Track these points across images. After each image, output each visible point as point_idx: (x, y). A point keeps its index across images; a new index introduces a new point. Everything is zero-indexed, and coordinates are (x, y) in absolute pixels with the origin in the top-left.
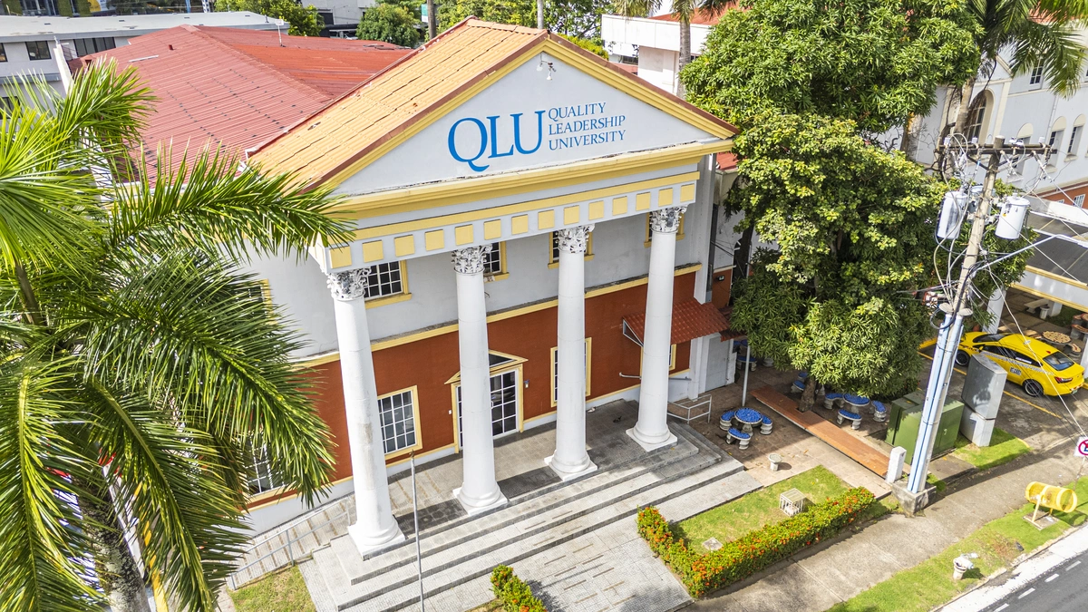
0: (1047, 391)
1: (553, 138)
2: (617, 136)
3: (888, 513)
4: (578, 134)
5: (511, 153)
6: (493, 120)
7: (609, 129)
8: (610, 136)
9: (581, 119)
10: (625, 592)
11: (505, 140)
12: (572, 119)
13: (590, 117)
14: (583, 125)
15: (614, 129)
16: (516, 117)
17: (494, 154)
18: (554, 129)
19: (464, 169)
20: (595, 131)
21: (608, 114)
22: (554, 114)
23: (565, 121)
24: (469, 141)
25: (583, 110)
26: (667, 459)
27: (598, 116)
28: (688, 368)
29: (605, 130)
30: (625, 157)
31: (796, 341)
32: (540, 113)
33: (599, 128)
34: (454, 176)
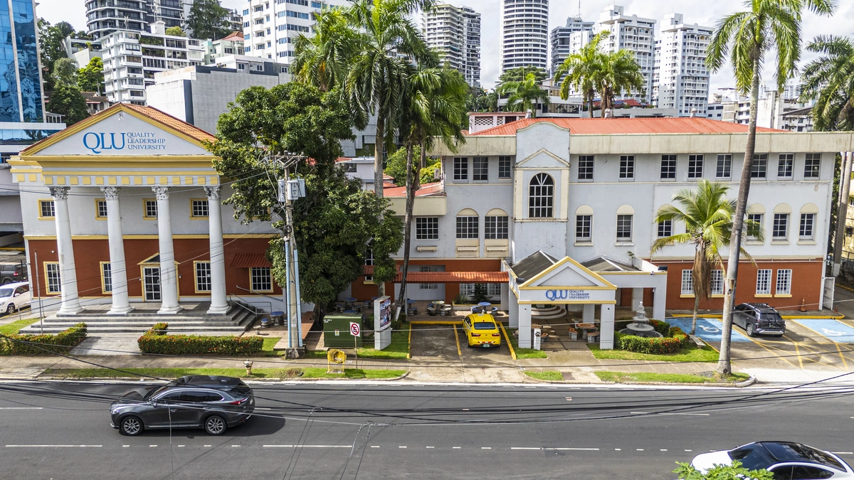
1: (130, 144)
2: (162, 147)
3: (276, 356)
4: (142, 144)
5: (111, 148)
6: (102, 134)
7: (157, 144)
8: (158, 147)
9: (143, 138)
11: (108, 143)
12: (138, 138)
13: (147, 138)
14: (144, 141)
15: (160, 144)
16: (112, 134)
17: (103, 147)
18: (130, 141)
19: (91, 152)
20: (149, 144)
21: (156, 138)
22: (129, 135)
24: (92, 141)
25: (143, 135)
26: (214, 318)
27: (151, 137)
29: (155, 144)
30: (167, 156)
32: (123, 134)
33: (152, 143)
34: (85, 153)
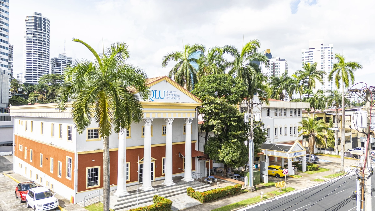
0: (281, 176)
1: (167, 97)
2: (179, 99)
3: (246, 192)
5: (159, 98)
6: (155, 91)
7: (177, 97)
9: (172, 94)
10: (186, 203)
11: (158, 96)
12: (170, 94)
13: (173, 94)
14: (172, 95)
15: (178, 97)
16: (160, 91)
17: (155, 98)
18: (167, 95)
21: (177, 94)
22: (167, 92)
23: (169, 94)
25: (172, 92)
26: (192, 183)
27: (175, 94)
28: (195, 170)
29: (176, 97)
30: (181, 103)
31: (220, 153)
32: (164, 91)
